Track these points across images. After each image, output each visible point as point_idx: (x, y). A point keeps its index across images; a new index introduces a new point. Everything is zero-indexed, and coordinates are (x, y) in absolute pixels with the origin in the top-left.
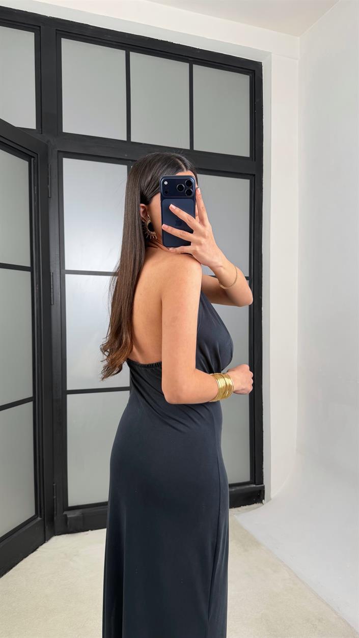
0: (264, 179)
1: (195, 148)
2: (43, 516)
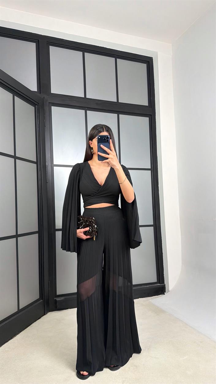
0: (156, 117)
1: (120, 101)
2: (43, 299)
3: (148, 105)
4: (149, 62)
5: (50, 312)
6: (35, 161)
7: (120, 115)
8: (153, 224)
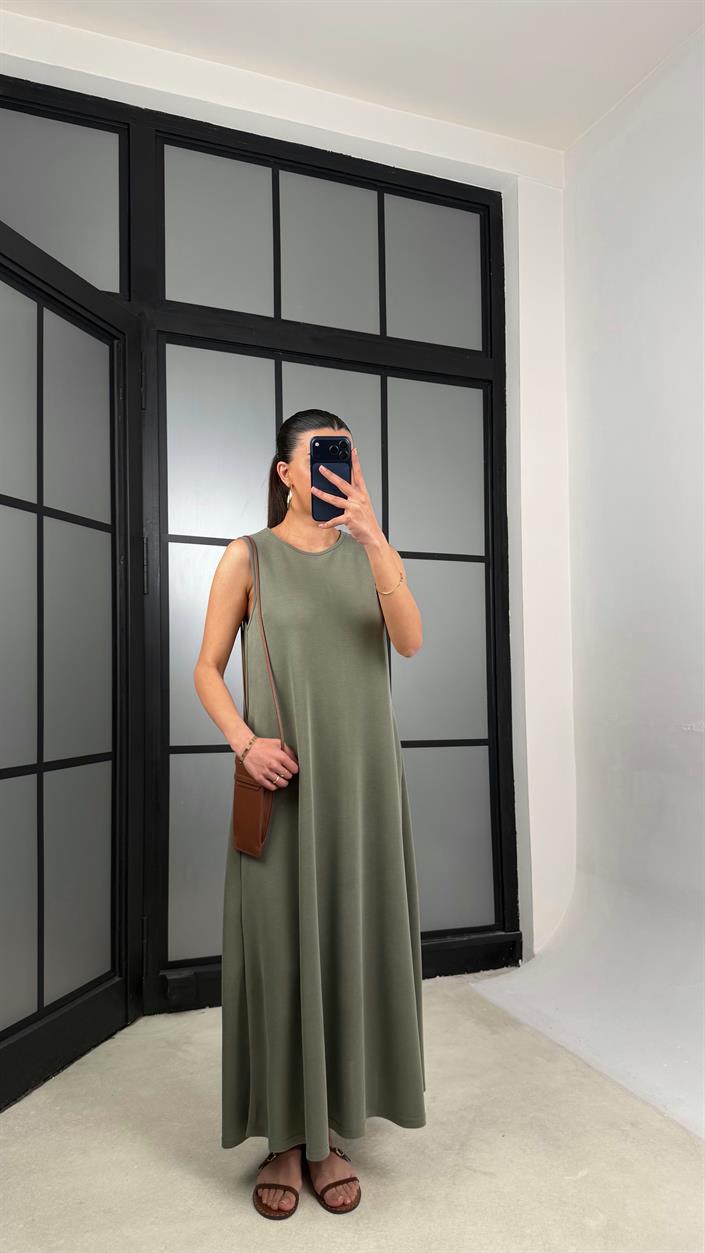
0: (507, 388)
1: (389, 333)
2: (124, 974)
3: (478, 347)
4: (488, 207)
5: (144, 1015)
6: (109, 523)
8: (486, 737)
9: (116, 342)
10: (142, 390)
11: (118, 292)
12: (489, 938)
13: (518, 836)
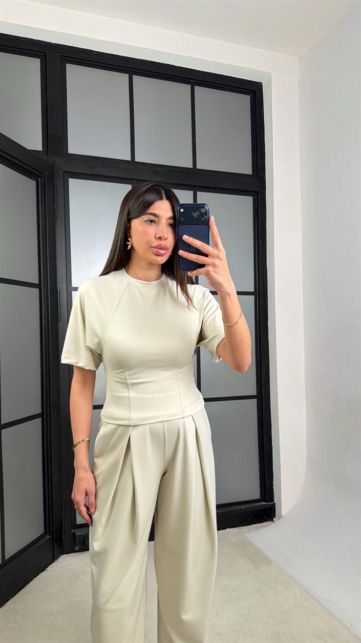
0: (267, 196)
1: (198, 167)
2: (51, 534)
3: (251, 174)
4: (255, 91)
5: (64, 554)
6: (38, 283)
7: (198, 192)
8: (256, 394)
9: (40, 179)
10: (55, 205)
11: (41, 150)
12: (257, 506)
13: (273, 449)
